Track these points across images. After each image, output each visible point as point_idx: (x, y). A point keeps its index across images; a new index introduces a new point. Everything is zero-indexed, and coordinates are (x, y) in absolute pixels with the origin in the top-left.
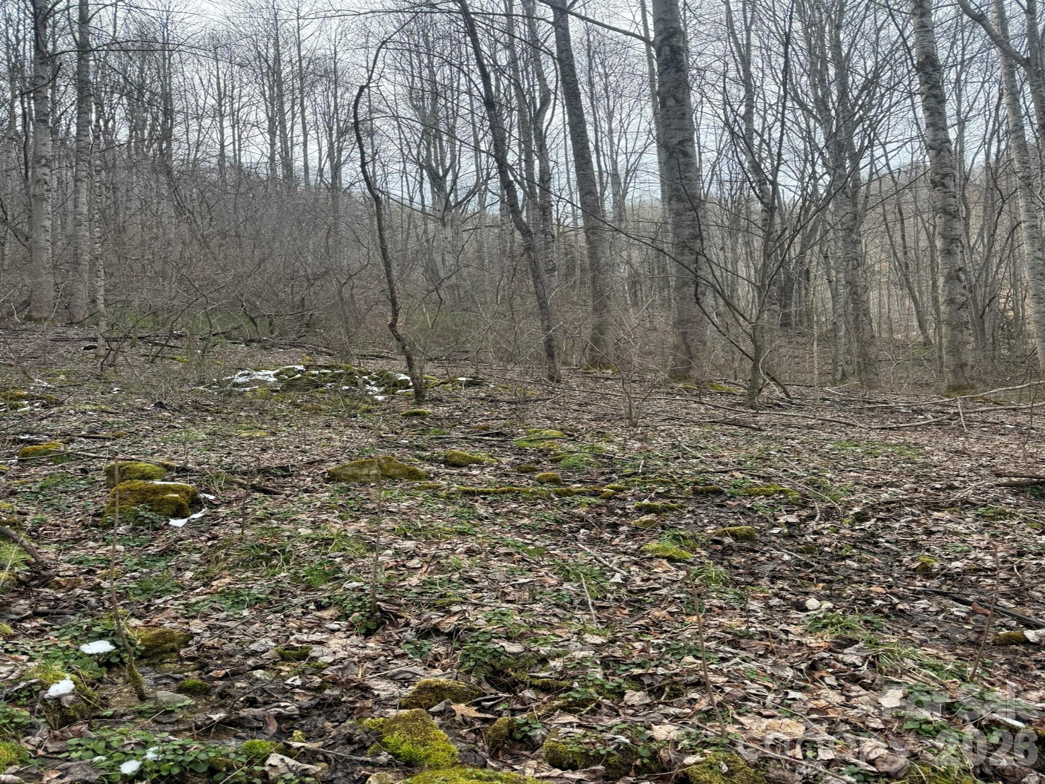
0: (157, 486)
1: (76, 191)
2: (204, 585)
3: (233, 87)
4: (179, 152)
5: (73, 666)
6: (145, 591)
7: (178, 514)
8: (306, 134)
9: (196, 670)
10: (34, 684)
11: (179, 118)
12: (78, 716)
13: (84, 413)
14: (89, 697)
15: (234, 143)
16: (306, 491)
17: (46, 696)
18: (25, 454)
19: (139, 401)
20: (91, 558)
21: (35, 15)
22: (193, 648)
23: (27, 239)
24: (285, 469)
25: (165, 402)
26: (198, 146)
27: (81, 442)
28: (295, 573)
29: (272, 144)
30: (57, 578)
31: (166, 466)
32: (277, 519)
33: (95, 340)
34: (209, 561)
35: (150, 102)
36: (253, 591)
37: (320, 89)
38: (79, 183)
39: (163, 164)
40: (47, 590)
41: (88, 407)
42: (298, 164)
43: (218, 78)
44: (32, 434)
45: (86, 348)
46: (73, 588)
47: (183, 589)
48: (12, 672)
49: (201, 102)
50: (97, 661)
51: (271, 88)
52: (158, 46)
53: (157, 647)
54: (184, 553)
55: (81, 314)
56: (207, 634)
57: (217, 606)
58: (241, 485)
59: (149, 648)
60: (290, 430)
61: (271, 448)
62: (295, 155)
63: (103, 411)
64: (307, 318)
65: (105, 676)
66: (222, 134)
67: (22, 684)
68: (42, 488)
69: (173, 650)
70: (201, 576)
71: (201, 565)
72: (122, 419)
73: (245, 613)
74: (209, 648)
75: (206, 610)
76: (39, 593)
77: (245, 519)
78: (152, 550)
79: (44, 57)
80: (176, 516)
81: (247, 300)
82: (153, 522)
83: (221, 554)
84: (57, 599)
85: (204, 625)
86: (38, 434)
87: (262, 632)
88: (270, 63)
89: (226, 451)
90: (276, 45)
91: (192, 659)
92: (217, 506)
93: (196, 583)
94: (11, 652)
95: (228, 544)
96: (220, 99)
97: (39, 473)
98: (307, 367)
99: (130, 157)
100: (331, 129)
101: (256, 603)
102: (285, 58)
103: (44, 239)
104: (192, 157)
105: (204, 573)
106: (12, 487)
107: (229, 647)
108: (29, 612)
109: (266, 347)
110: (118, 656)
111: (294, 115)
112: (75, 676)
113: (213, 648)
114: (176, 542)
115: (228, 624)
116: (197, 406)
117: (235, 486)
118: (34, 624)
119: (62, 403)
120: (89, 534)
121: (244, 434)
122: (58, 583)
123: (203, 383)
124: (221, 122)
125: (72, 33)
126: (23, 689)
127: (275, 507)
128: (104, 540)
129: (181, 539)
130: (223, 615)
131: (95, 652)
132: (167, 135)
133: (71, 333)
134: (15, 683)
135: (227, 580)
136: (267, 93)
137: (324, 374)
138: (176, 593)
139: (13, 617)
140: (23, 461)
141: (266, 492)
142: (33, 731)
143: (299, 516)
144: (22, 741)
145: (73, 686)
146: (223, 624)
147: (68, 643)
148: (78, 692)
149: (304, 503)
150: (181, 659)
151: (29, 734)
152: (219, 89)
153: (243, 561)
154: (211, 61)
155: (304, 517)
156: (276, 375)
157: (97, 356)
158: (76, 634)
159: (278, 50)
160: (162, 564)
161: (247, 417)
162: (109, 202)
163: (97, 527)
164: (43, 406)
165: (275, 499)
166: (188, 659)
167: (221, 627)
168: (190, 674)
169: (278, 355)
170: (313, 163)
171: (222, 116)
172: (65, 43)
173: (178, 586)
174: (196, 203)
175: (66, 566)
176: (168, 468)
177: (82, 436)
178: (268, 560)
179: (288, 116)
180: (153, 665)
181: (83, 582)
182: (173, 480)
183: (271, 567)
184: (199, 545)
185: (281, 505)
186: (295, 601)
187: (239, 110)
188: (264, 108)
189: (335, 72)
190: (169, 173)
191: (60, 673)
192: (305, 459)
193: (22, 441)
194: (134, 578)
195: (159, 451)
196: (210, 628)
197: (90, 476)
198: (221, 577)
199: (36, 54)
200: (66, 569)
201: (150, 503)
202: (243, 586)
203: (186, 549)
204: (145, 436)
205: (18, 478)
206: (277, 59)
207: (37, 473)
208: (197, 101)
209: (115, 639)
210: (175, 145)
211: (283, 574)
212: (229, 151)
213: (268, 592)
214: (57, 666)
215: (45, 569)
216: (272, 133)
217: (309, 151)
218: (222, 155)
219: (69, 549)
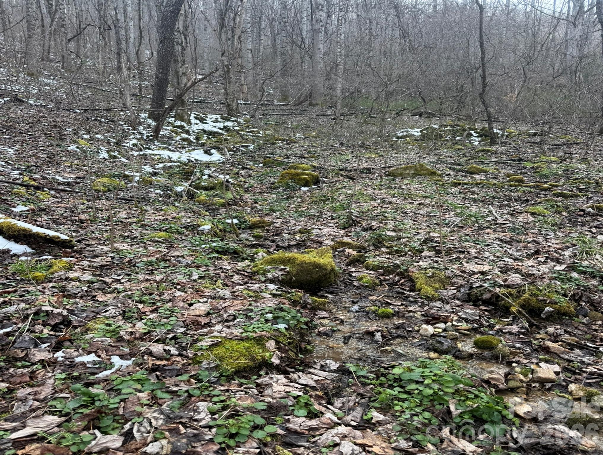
0: (299, 172)
10: (195, 224)
14: (216, 233)
16: (371, 179)
17: (199, 229)
20: (261, 198)
24: (369, 170)
27: (292, 158)
28: (332, 206)
30: (240, 203)
31: (314, 166)
34: (303, 202)
44: (274, 155)
45: (332, 119)
46: (245, 207)
47: (286, 210)
50: (228, 224)
53: (256, 224)
54: (295, 198)
58: (342, 175)
69: (263, 227)
72: (319, 150)
74: (276, 227)
80: (305, 186)
82: (294, 188)
86: (276, 154)
93: (293, 209)
110: (240, 225)
112: (213, 226)
113: (278, 227)
117: (340, 176)
120: (266, 191)
121: (367, 156)
126: (191, 225)
127: (350, 184)
134: (189, 223)
137: (448, 130)
140: (264, 165)
141: (351, 178)
145: (210, 228)
148: (212, 230)
153: (315, 201)
156: (421, 132)
163: (271, 188)
173: (284, 209)
177: (295, 156)
183: (325, 204)
201: (295, 179)
203: (297, 197)
204: (324, 157)
205: (257, 171)
209: (240, 219)
211: (327, 207)
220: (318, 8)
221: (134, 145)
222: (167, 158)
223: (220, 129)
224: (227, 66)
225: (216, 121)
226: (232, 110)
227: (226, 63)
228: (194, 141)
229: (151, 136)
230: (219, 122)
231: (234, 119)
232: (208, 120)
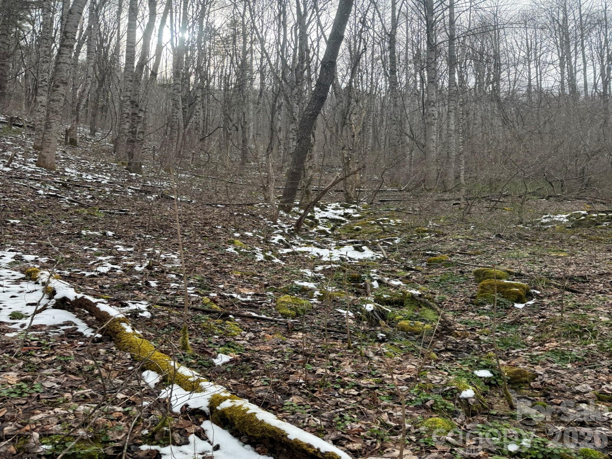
0: (506, 283)
1: (448, 118)
2: (540, 345)
3: (536, 44)
4: (504, 87)
5: (473, 382)
6: (505, 344)
7: (520, 301)
8: (585, 63)
9: (542, 396)
10: (454, 389)
11: (504, 67)
12: (478, 411)
13: (458, 240)
14: (482, 401)
15: (537, 77)
16: (600, 293)
17: (460, 396)
18: (430, 262)
19: (486, 233)
20: (472, 322)
21: (427, 25)
22: (539, 383)
23: (424, 147)
24: (584, 277)
25: (501, 234)
26: (515, 82)
27: (458, 256)
28: (601, 345)
29: (562, 73)
30: (456, 331)
31: (509, 272)
32: (583, 309)
33: (459, 199)
34: (541, 331)
35: (487, 61)
36: (573, 353)
37: (594, 32)
38: (450, 113)
39: (495, 96)
40: (451, 337)
41: (459, 237)
42: (580, 83)
43: (527, 40)
44: (432, 251)
45: (454, 204)
46: (464, 338)
47: (527, 346)
48: (442, 380)
49: (517, 56)
50: (484, 381)
51: (561, 39)
52: (492, 28)
53: (517, 378)
54: (526, 325)
55: (450, 186)
56: (546, 375)
57: (550, 359)
58: (556, 286)
59: (512, 379)
60: (583, 252)
61: (572, 264)
62: (578, 78)
63: (467, 239)
64: (586, 181)
65: (489, 391)
66: (530, 72)
67: (448, 388)
68: (441, 280)
69: (526, 382)
70: (537, 339)
71: (537, 333)
72: (478, 243)
73: (569, 366)
74: (549, 384)
75: (543, 360)
76: (447, 338)
77: (562, 307)
78: (506, 321)
79: (432, 47)
80: (518, 301)
81: (546, 172)
82: (505, 304)
83: (550, 327)
84: (457, 343)
85: (544, 370)
86: (435, 251)
87: (582, 380)
88: (561, 23)
89: (544, 264)
90: (565, 10)
91: (539, 389)
92: (542, 298)
93: (535, 344)
94: (439, 369)
95: (553, 322)
96: (529, 51)
97: (438, 272)
98: (589, 212)
99: (476, 94)
100: (602, 57)
101: (575, 360)
102: (571, 17)
103: (432, 146)
104: (511, 89)
105: (539, 338)
106: (426, 279)
107: (561, 386)
108: (443, 348)
109: (560, 200)
110: (495, 380)
111: (576, 53)
112: (474, 388)
113: (551, 384)
114: (520, 317)
115: (559, 371)
116: (520, 237)
117: (552, 286)
118: (447, 355)
119: (446, 235)
120: (469, 308)
121: (553, 254)
122: (456, 334)
123: (521, 223)
124: (529, 66)
125: (446, 31)
126: (448, 390)
127: (580, 301)
128: (478, 312)
129: (523, 316)
130: (555, 365)
131: (482, 376)
132: (497, 79)
133: (446, 196)
134: (444, 386)
135: (555, 344)
136: (559, 42)
137: (601, 216)
138: (523, 348)
139: (436, 349)
140: (429, 265)
141: (573, 291)
142: (457, 415)
143: (598, 309)
144: (453, 419)
145: (474, 394)
146: (555, 371)
147: (467, 369)
148: (476, 397)
149: (600, 301)
150: (531, 388)
151: (454, 416)
152: (527, 46)
153: (564, 333)
154: (522, 30)
155: (602, 309)
156: (567, 218)
157: (460, 209)
158: (471, 364)
159: (566, 14)
160: (513, 329)
161: (552, 244)
162: (465, 121)
163: (473, 304)
164: (436, 236)
165: (579, 296)
166: (536, 389)
167: (554, 373)
168: (538, 398)
169: (568, 205)
170: (590, 81)
171: (530, 62)
172: (441, 37)
173: (524, 344)
174: (515, 116)
175: (459, 325)
176: (510, 273)
177: (458, 253)
178: (581, 334)
179: (573, 53)
180: (515, 389)
181: (469, 335)
182: (513, 280)
183: (584, 339)
184: (535, 321)
185: (584, 300)
186: (603, 363)
187: (540, 56)
188: (556, 51)
189: (606, 19)
190: (498, 101)
191: (466, 385)
192: (597, 272)
193: (428, 254)
194: (497, 336)
195: (502, 263)
196: (547, 372)
197: (465, 275)
198: (550, 342)
199: (428, 46)
200: (459, 327)
201: (503, 293)
202: (566, 349)
203: (527, 323)
204: (492, 254)
205: (428, 274)
206: (565, 19)
207: (436, 272)
208: (514, 55)
209: (493, 370)
210: (502, 84)
211: (592, 345)
212: (534, 82)
213: (583, 355)
214: (464, 381)
215: (450, 325)
216: (562, 66)
217: (587, 74)
218: (530, 85)
219: (459, 315)
220: (430, 104)
221: (281, 241)
222: (317, 255)
223: (340, 215)
224: (347, 158)
225: (336, 209)
226: (350, 198)
227: (346, 156)
228: (330, 232)
229: (292, 229)
230: (340, 209)
231: (353, 206)
232: (329, 208)
